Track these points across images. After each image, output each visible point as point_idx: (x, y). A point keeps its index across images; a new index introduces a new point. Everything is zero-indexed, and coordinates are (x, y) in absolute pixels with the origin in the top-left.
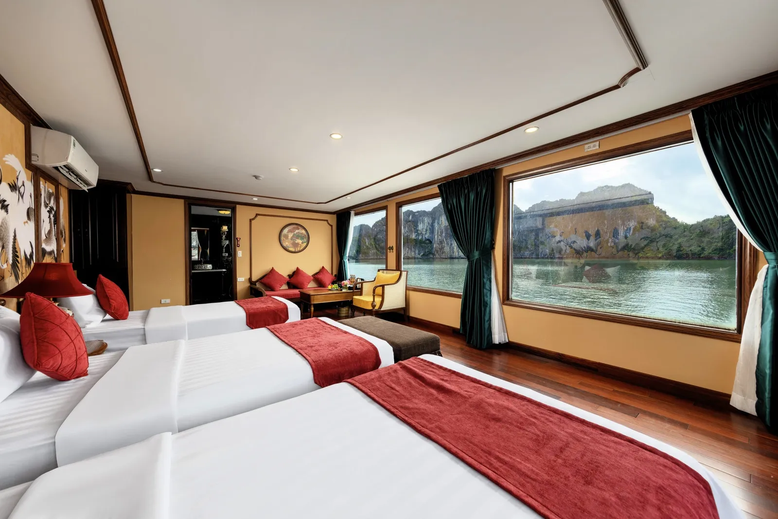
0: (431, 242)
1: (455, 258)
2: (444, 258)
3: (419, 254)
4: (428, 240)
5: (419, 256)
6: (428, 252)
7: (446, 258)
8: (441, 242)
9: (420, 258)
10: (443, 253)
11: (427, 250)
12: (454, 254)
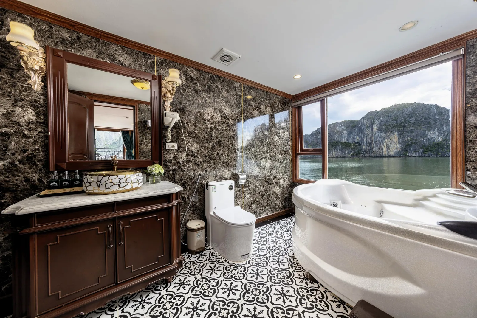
0: (360, 144)
1: (385, 157)
2: (373, 157)
3: (349, 154)
4: (358, 143)
5: (349, 156)
6: (357, 152)
7: (375, 157)
8: (370, 144)
9: (350, 157)
10: (371, 153)
11: (356, 151)
12: (384, 153)
